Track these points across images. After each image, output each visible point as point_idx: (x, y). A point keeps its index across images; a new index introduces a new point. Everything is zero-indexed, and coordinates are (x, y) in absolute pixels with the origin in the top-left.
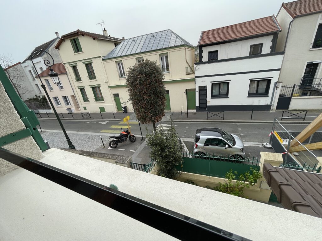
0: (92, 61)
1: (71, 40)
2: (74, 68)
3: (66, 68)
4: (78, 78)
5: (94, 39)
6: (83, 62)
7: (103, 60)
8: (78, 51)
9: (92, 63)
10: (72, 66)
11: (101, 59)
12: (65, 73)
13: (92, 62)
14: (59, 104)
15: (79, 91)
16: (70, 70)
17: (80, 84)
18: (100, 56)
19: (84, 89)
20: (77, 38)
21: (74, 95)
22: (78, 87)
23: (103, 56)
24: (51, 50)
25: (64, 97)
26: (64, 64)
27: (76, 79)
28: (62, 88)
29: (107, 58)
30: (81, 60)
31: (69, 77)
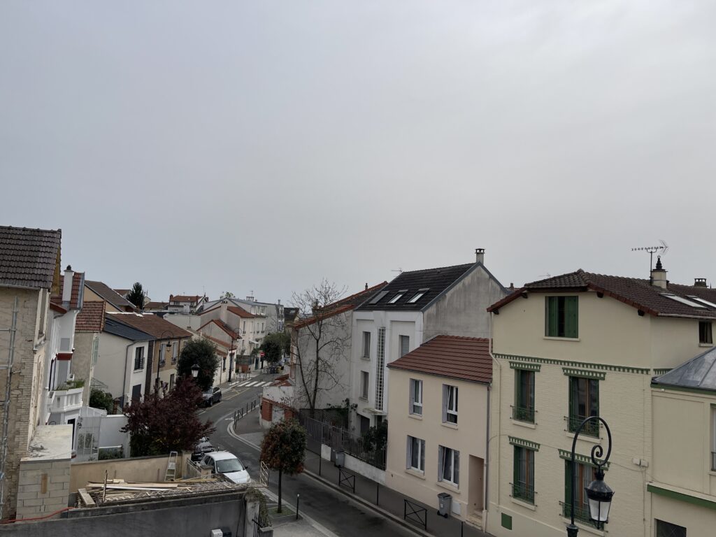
0: (604, 374)
1: (550, 301)
2: (525, 378)
3: (494, 367)
4: (525, 409)
5: (641, 313)
6: (564, 369)
7: (654, 384)
8: (561, 333)
9: (600, 382)
10: (517, 370)
11: (648, 379)
12: (484, 380)
13: (603, 379)
14: (414, 464)
15: (510, 451)
16: (505, 380)
17: (524, 432)
18: (647, 370)
19: (531, 452)
20: (576, 299)
21: (484, 457)
22: (510, 437)
23: (655, 370)
24: (452, 295)
25: (444, 448)
26: (493, 357)
27: (514, 411)
28: (453, 419)
29: (675, 381)
30: (561, 362)
31: (494, 395)
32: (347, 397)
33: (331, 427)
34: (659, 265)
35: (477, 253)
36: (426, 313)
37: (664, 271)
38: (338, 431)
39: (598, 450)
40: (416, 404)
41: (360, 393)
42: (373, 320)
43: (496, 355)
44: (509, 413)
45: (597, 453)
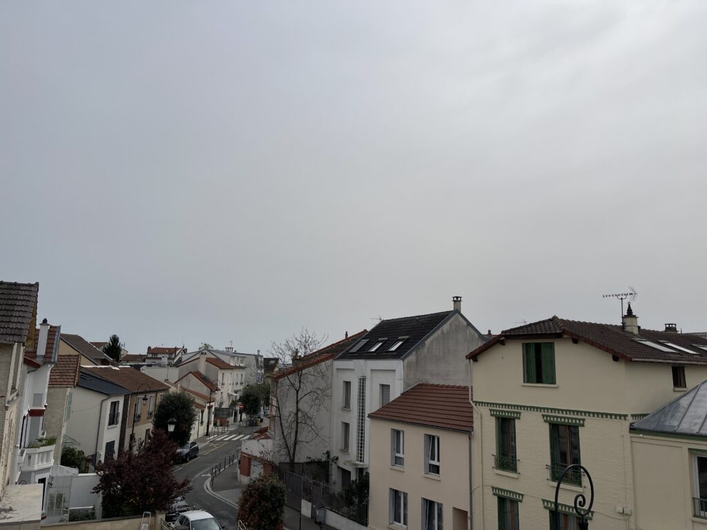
0: (584, 420)
1: (526, 347)
2: (506, 426)
3: (475, 415)
4: (507, 459)
5: (616, 359)
6: (543, 416)
7: (633, 429)
8: (539, 380)
9: (580, 429)
10: (498, 418)
11: (626, 425)
12: (465, 428)
13: (583, 425)
14: (397, 519)
15: (493, 503)
16: (486, 427)
17: (506, 482)
18: (625, 416)
19: (515, 503)
20: (551, 346)
21: (468, 509)
22: (493, 488)
23: (632, 415)
24: (432, 342)
25: (427, 500)
26: (473, 404)
27: (496, 460)
28: (436, 469)
29: (652, 427)
30: (541, 408)
31: (476, 445)
32: (328, 449)
33: (311, 481)
34: (630, 311)
35: (454, 301)
36: (406, 361)
37: (635, 317)
38: (319, 485)
39: (580, 499)
40: (398, 455)
41: (341, 445)
42: (353, 369)
43: (476, 402)
44: (490, 461)
45: (580, 502)
